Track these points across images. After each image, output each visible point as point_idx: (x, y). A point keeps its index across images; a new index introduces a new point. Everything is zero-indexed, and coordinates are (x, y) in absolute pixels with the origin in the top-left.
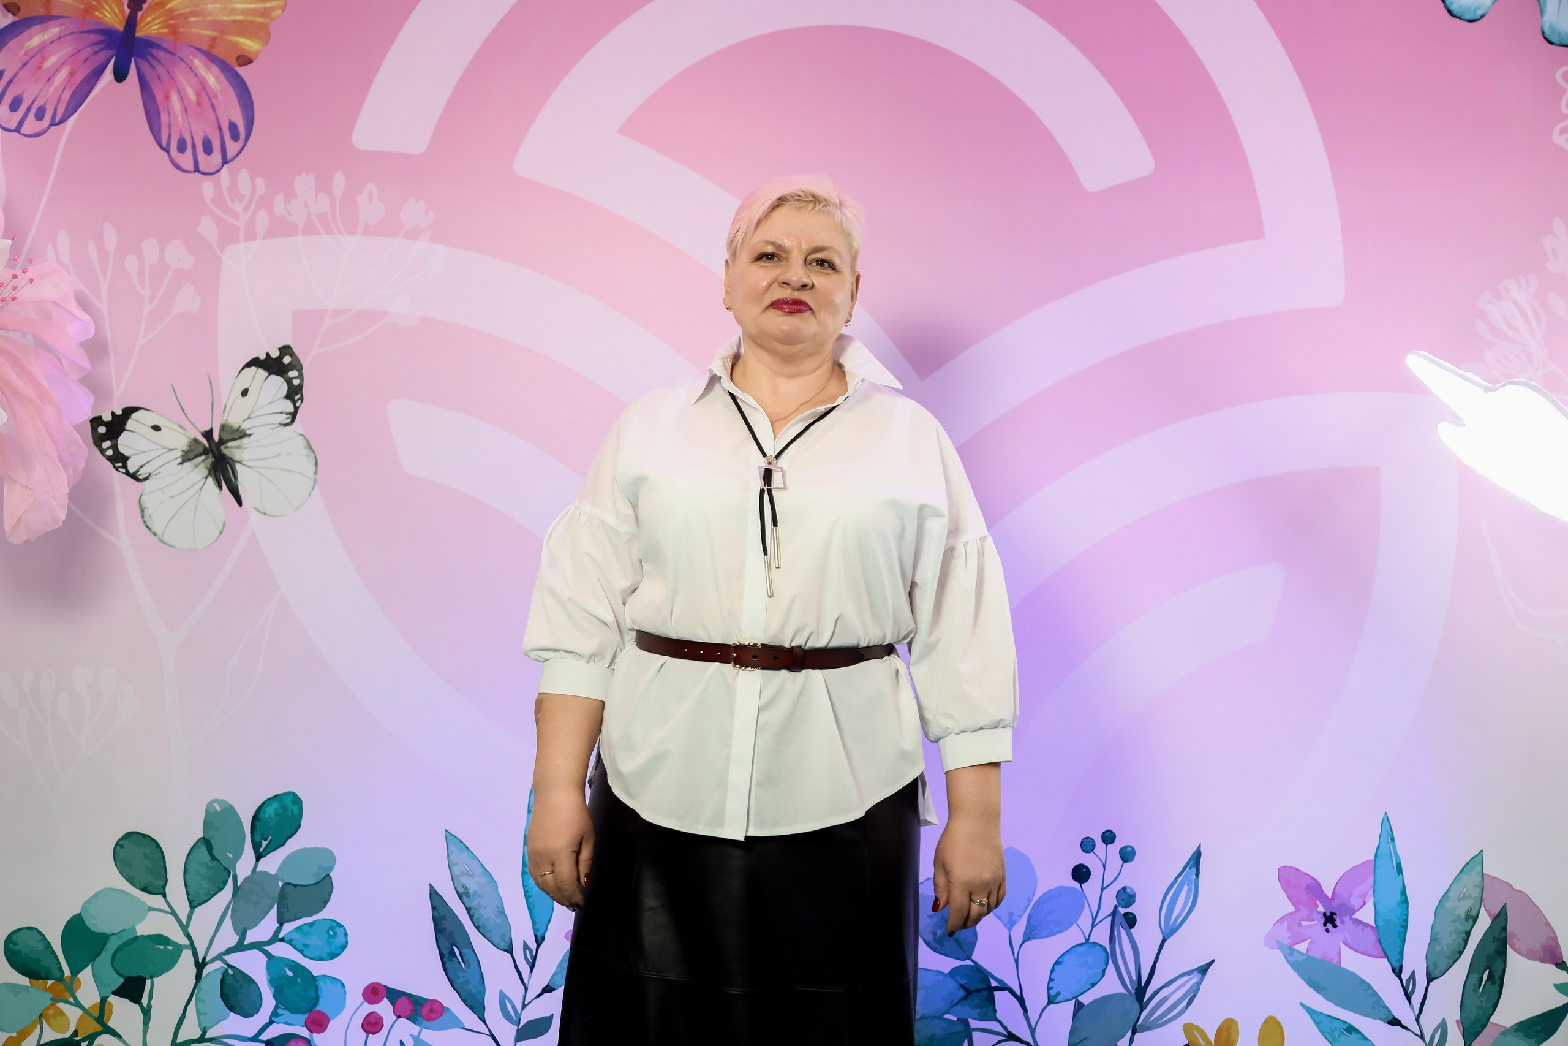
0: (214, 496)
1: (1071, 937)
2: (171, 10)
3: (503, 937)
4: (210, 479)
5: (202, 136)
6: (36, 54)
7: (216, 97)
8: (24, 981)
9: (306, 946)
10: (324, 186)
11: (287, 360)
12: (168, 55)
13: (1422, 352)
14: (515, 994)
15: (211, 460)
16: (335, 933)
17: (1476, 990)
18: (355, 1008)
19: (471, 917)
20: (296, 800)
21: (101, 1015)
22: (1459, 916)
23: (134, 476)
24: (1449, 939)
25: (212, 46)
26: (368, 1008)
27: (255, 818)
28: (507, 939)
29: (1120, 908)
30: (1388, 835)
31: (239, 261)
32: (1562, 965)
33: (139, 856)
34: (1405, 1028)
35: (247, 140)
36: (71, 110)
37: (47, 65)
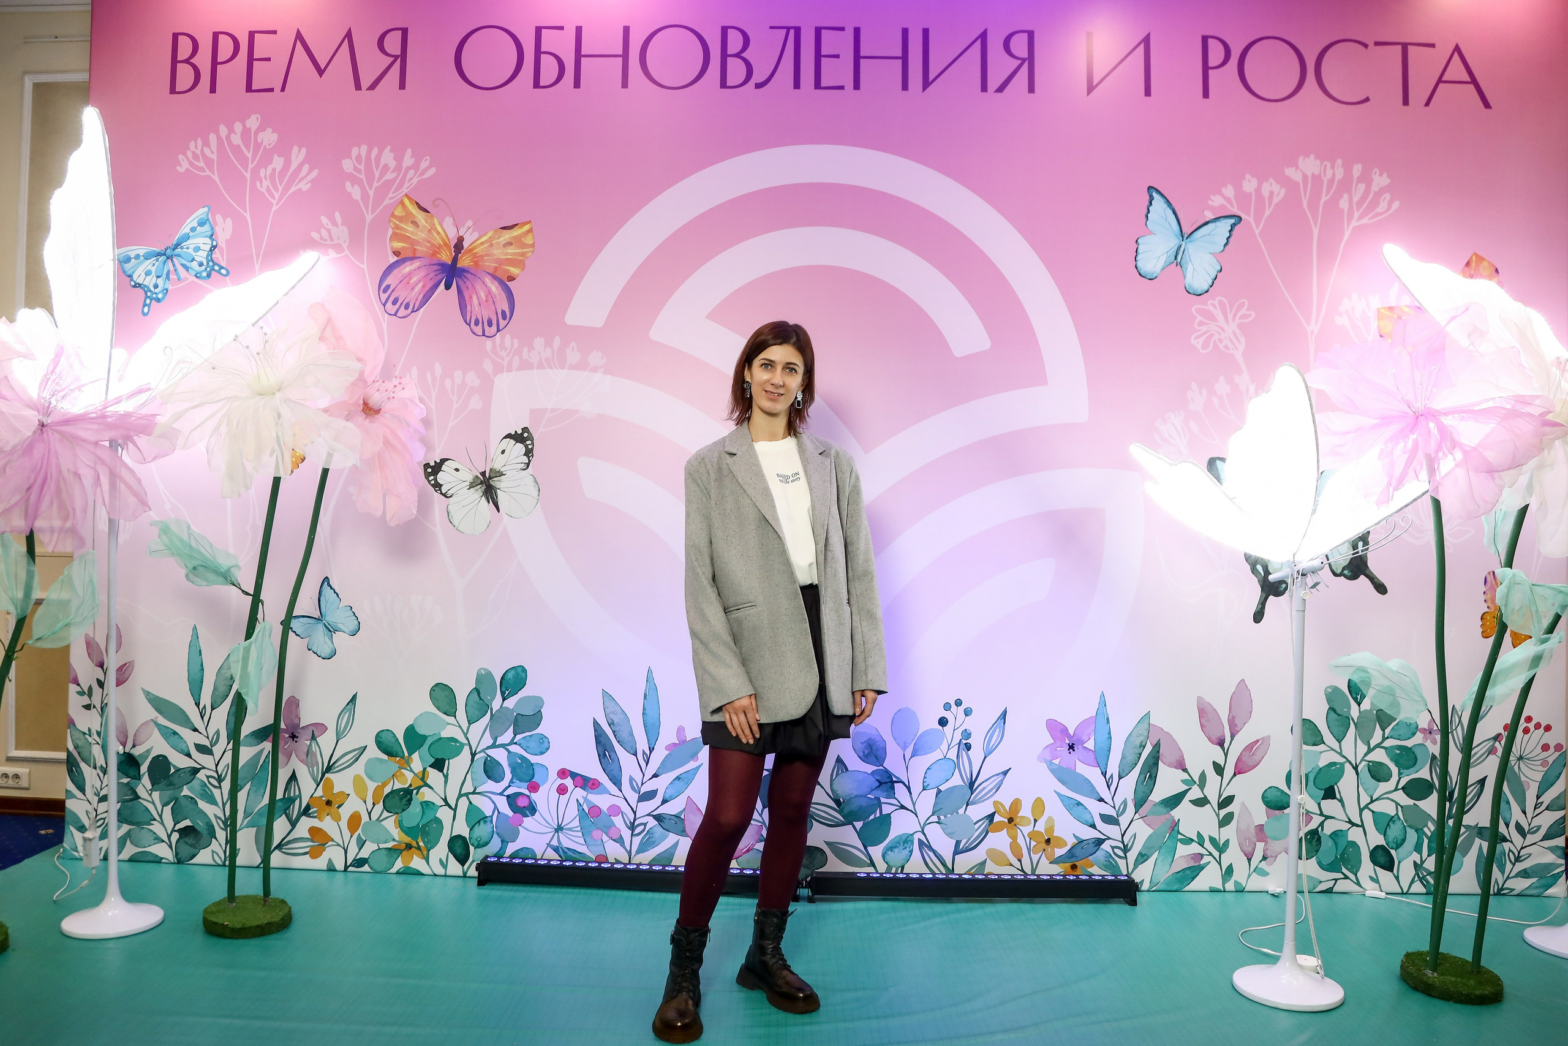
0: (485, 506)
1: (937, 755)
2: (475, 253)
3: (632, 748)
4: (483, 498)
5: (487, 317)
6: (407, 276)
7: (496, 297)
8: (385, 757)
9: (528, 747)
10: (549, 343)
11: (526, 435)
12: (473, 276)
14: (638, 777)
15: (484, 487)
16: (543, 741)
17: (1142, 784)
18: (551, 783)
19: (615, 736)
20: (524, 670)
21: (423, 776)
22: (1136, 745)
23: (444, 495)
24: (1131, 758)
27: (502, 679)
28: (635, 749)
29: (963, 740)
30: (1103, 703)
31: (503, 383)
32: (1185, 770)
33: (443, 696)
34: (1106, 803)
35: (510, 320)
36: (423, 304)
37: (412, 281)
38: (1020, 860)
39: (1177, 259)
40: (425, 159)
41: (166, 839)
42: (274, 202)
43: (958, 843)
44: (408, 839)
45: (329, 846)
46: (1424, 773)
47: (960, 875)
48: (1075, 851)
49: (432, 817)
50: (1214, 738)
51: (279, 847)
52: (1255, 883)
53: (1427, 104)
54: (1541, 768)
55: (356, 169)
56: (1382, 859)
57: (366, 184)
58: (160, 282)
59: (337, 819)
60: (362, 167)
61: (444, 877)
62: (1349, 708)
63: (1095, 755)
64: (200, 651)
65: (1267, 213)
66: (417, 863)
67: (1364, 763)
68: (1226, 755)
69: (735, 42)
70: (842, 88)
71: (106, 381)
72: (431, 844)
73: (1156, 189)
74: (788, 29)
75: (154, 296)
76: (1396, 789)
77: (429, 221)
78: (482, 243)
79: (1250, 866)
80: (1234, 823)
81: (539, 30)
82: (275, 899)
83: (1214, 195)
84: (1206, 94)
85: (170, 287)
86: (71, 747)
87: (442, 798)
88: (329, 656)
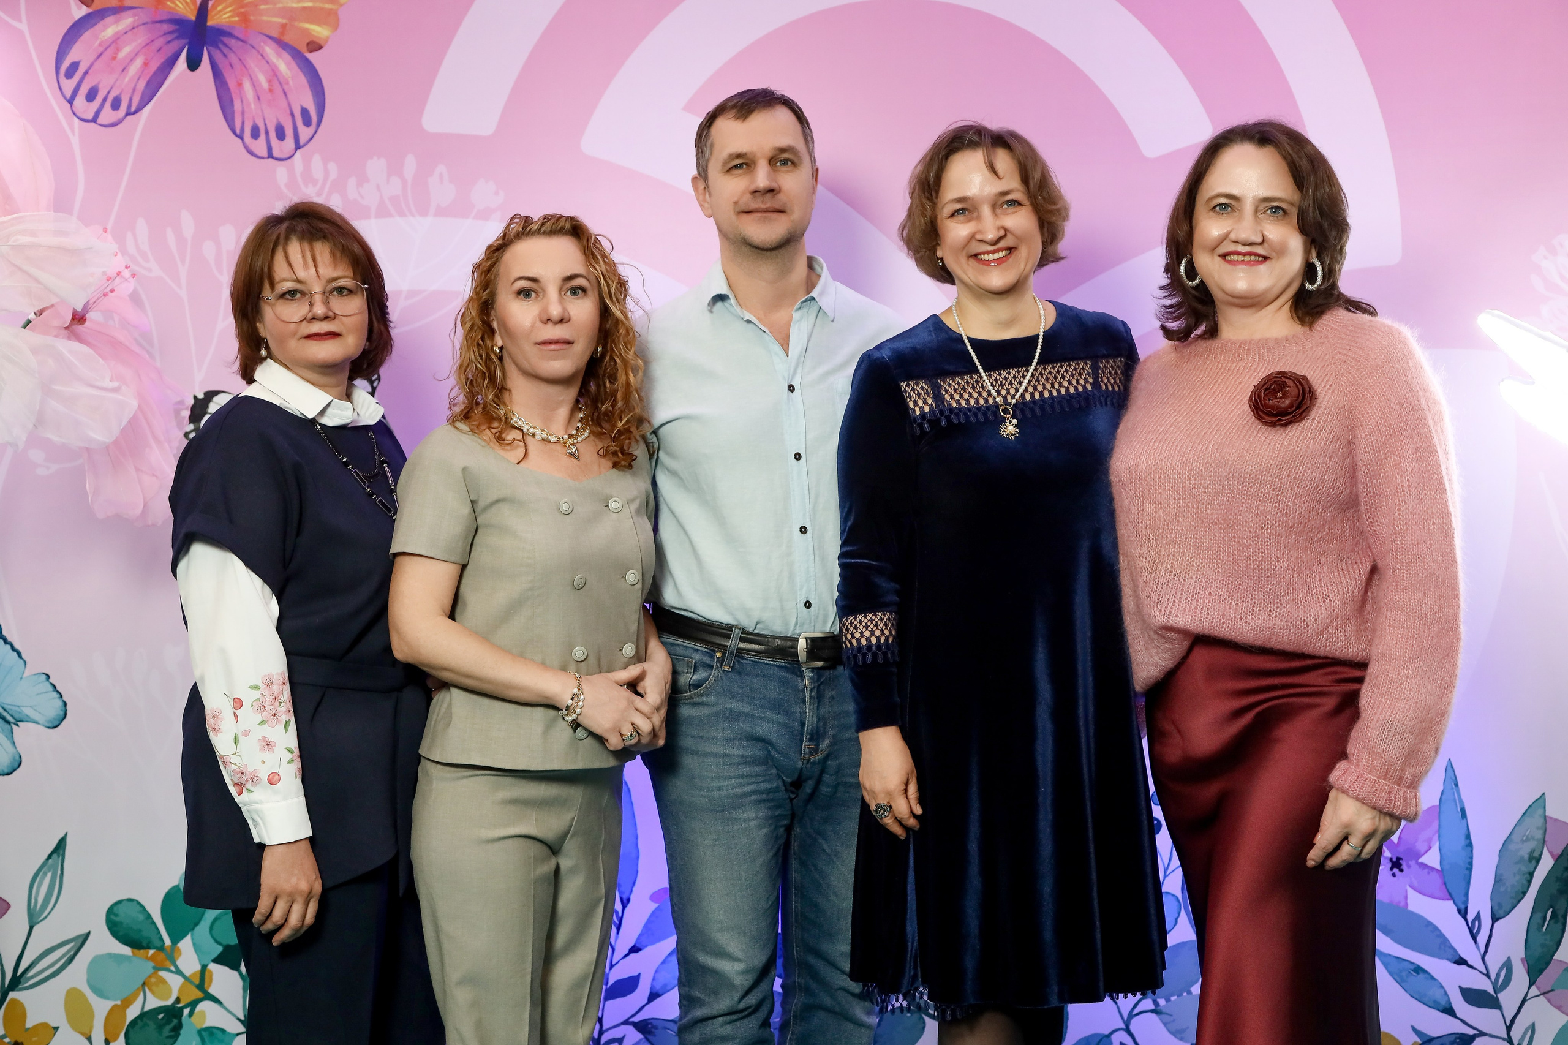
5: (275, 122)
6: (110, 46)
7: (288, 83)
8: (126, 950)
10: (395, 168)
12: (240, 43)
17: (1540, 929)
24: (1513, 880)
25: (282, 33)
34: (1471, 967)
35: (318, 125)
36: (146, 100)
37: (121, 55)
63: (1443, 876)
87: (239, 1019)
88: (6, 771)
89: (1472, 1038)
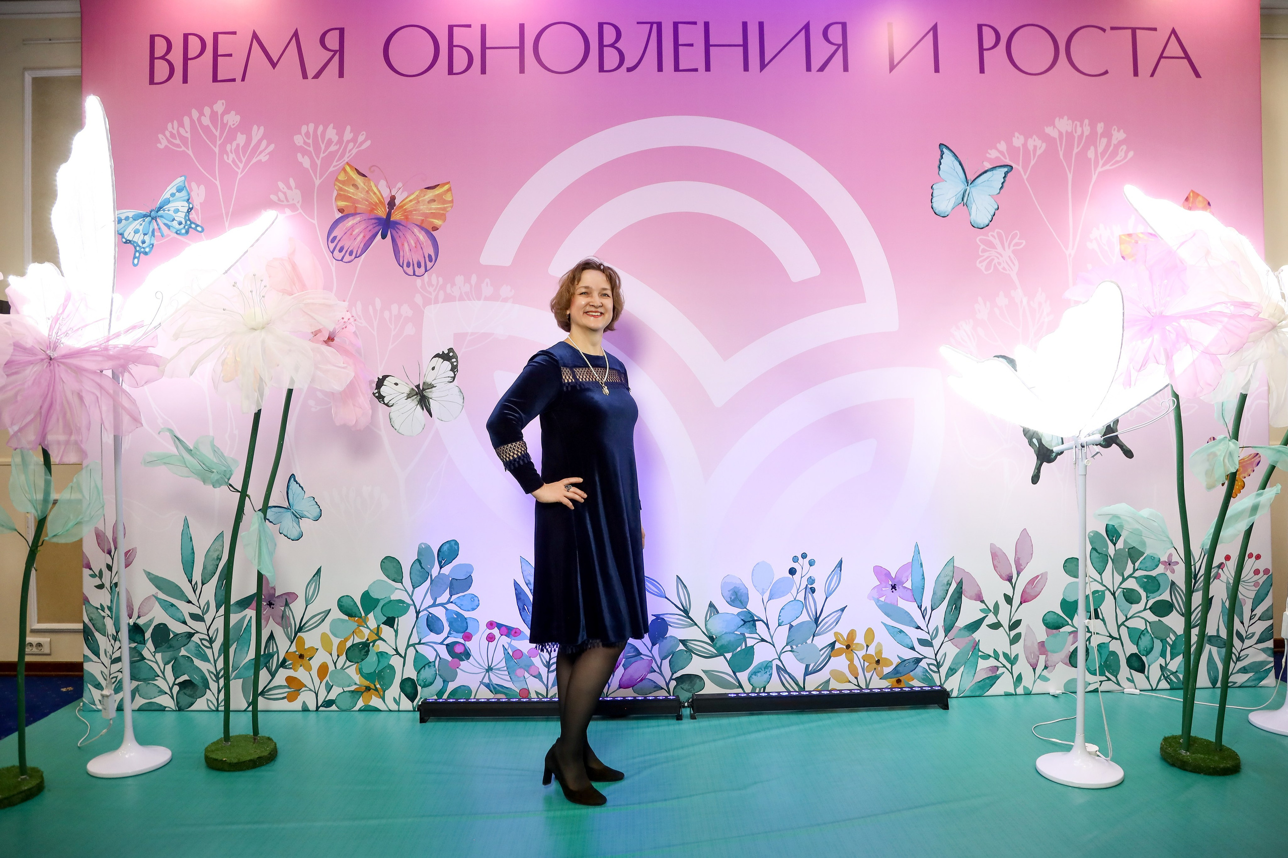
0: (420, 412)
1: (789, 598)
2: (405, 209)
4: (419, 406)
5: (417, 260)
6: (350, 229)
7: (423, 244)
8: (346, 618)
9: (462, 605)
10: (467, 280)
11: (451, 354)
12: (404, 227)
13: (947, 346)
15: (419, 397)
16: (474, 600)
17: (950, 613)
18: (484, 631)
20: (457, 543)
21: (378, 632)
22: (944, 584)
23: (387, 405)
24: (940, 593)
26: (489, 631)
27: (439, 551)
29: (809, 585)
30: (917, 551)
31: (431, 313)
32: (983, 601)
33: (391, 566)
34: (922, 630)
35: (435, 262)
36: (364, 252)
37: (354, 233)
38: (856, 678)
39: (964, 200)
40: (362, 133)
41: (168, 691)
42: (239, 171)
43: (807, 666)
44: (367, 683)
45: (302, 692)
46: (1166, 596)
47: (810, 692)
48: (899, 668)
49: (386, 665)
50: (1004, 576)
51: (262, 693)
52: (1039, 687)
53: (1152, 75)
54: (1254, 588)
55: (305, 142)
56: (1136, 664)
57: (314, 155)
58: (147, 238)
59: (309, 669)
60: (310, 141)
61: (397, 713)
62: (1108, 548)
63: (912, 592)
64: (191, 538)
65: (1032, 163)
66: (375, 702)
67: (1120, 590)
68: (1014, 588)
69: (609, 35)
70: (696, 70)
71: (109, 320)
72: (386, 686)
73: (946, 146)
74: (652, 24)
75: (142, 250)
76: (1145, 609)
77: (366, 184)
78: (411, 201)
79: (1035, 674)
80: (1022, 641)
81: (451, 28)
82: (263, 737)
83: (991, 150)
84: (982, 70)
85: (155, 243)
86: (86, 620)
87: (393, 649)
88: (296, 539)
89: (922, 659)
